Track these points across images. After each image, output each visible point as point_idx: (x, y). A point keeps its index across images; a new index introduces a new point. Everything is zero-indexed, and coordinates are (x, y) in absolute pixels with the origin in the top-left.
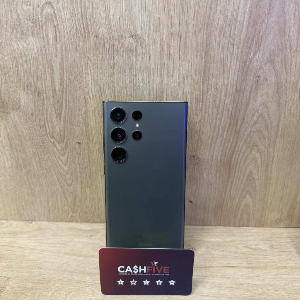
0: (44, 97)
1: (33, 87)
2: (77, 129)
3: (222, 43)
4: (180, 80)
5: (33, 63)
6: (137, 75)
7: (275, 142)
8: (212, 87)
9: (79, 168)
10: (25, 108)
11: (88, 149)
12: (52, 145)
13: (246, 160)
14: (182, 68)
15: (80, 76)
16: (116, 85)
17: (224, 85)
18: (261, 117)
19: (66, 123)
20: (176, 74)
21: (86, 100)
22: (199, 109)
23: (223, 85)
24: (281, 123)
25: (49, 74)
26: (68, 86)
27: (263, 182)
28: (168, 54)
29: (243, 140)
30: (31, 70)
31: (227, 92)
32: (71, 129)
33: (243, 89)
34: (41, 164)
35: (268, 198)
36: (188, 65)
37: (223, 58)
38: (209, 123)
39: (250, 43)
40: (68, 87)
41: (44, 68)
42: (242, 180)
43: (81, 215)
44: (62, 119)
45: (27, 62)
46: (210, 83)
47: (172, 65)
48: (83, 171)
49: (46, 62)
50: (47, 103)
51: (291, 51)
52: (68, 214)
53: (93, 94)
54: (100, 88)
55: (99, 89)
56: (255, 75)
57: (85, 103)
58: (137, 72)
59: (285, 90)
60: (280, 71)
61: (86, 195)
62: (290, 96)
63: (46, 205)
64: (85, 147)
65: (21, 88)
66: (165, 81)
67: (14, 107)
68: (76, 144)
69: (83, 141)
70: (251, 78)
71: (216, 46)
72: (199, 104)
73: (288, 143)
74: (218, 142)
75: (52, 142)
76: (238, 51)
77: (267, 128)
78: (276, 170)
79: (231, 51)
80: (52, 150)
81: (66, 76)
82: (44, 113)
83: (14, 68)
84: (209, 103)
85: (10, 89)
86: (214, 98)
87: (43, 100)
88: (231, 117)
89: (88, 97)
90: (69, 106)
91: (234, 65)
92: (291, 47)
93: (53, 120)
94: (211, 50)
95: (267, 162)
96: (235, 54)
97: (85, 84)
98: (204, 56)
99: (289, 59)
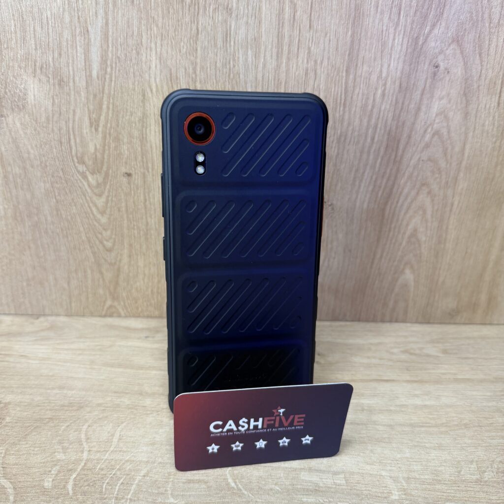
0: (70, 89)
1: (51, 69)
2: (127, 148)
3: (382, 5)
4: (309, 65)
5: (53, 25)
6: (237, 53)
8: (362, 81)
9: (127, 220)
10: (35, 108)
11: (144, 185)
12: (80, 177)
13: (409, 208)
14: (313, 45)
15: (136, 52)
16: (199, 69)
17: (382, 78)
18: (436, 137)
19: (108, 136)
20: (303, 54)
21: (144, 95)
23: (380, 77)
24: (468, 147)
25: (81, 47)
26: (114, 69)
28: (292, 20)
29: (406, 175)
30: (49, 39)
31: (385, 89)
32: (116, 148)
33: (412, 87)
34: (59, 212)
36: (324, 41)
37: (382, 31)
38: (353, 145)
39: (426, 7)
40: (113, 72)
41: (74, 36)
42: (401, 244)
43: (126, 304)
44: (100, 129)
45: (42, 22)
46: (359, 73)
47: (297, 39)
48: (134, 225)
49: (77, 24)
50: (76, 100)
51: (490, 25)
52: (105, 302)
53: (157, 86)
54: (171, 74)
55: (169, 76)
56: (431, 64)
57: (143, 102)
58: (236, 48)
59: (476, 91)
60: (472, 59)
61: (137, 269)
62: (484, 102)
63: (66, 285)
64: (139, 182)
65: (30, 70)
66: (284, 65)
67: (15, 105)
68: (123, 176)
69: (136, 171)
70: (425, 68)
71: (372, 9)
74: (365, 177)
75: (81, 171)
76: (406, 21)
77: (445, 154)
79: (396, 20)
80: (80, 187)
81: (112, 51)
82: (69, 118)
83: (18, 32)
85: (8, 72)
87: (69, 94)
88: (389, 134)
89: (148, 90)
90: (113, 105)
91: (399, 44)
92: (490, 18)
93: (85, 131)
94: (363, 16)
96: (402, 25)
97: (144, 66)
98: (350, 27)
99: (487, 38)
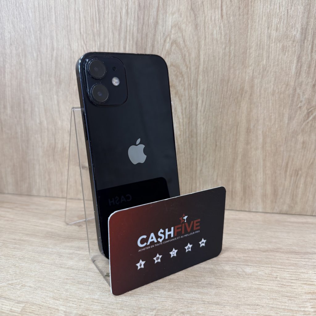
7: (197, 81)
22: (96, 32)
27: (188, 140)
35: (196, 163)
72: (95, 26)
73: (214, 83)
78: (202, 123)
84: (108, 25)
86: (113, 18)
95: (189, 111)
